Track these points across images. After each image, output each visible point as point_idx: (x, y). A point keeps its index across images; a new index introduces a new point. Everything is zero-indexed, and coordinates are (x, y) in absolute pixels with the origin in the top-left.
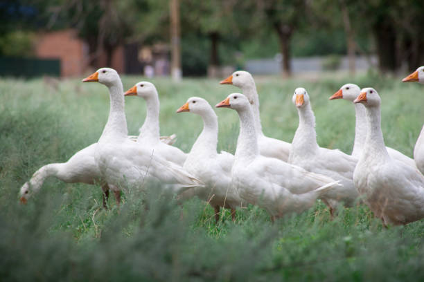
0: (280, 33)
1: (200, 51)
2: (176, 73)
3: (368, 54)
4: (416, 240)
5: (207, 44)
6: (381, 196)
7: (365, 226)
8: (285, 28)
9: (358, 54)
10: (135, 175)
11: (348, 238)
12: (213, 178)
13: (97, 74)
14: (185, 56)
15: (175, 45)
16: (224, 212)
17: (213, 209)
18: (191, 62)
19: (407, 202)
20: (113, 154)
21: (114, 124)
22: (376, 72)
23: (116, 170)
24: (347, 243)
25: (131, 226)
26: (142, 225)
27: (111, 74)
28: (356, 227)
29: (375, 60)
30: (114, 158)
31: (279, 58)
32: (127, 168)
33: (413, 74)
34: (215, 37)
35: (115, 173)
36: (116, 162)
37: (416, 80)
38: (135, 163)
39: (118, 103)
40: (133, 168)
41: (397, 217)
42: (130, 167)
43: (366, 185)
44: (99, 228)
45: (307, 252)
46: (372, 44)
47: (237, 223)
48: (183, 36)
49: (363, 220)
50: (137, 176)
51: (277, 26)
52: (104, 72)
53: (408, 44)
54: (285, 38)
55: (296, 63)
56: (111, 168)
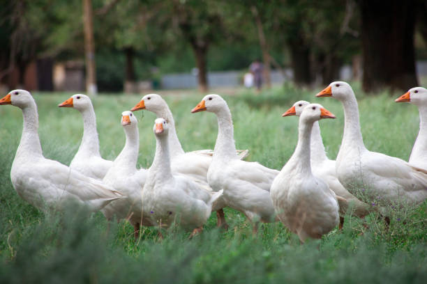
0: (196, 47)
1: (115, 66)
2: (92, 88)
3: (283, 67)
4: (333, 253)
5: (122, 59)
6: (299, 210)
7: (283, 240)
8: (201, 43)
9: (273, 68)
10: (52, 194)
11: (266, 254)
12: (133, 196)
13: (10, 96)
14: (100, 72)
15: (90, 61)
16: (143, 229)
17: (133, 226)
18: (107, 78)
19: (325, 214)
20: (29, 175)
21: (27, 144)
22: (291, 85)
23: (33, 191)
24: (267, 259)
25: (48, 248)
26: (59, 245)
27: (24, 95)
28: (275, 241)
29: (290, 73)
30: (31, 179)
31: (195, 72)
32: (45, 187)
33: (327, 89)
34: (130, 52)
35: (32, 194)
36: (33, 183)
37: (329, 94)
38: (52, 182)
39: (32, 124)
40: (50, 188)
41: (314, 230)
42: (48, 186)
43: (286, 197)
44: (14, 249)
45: (226, 268)
46: (287, 58)
47: (156, 241)
48: (98, 51)
49: (282, 234)
50: (55, 195)
51: (192, 40)
52: (17, 93)
53: (321, 58)
54: (202, 52)
55: (213, 77)
56: (28, 190)
